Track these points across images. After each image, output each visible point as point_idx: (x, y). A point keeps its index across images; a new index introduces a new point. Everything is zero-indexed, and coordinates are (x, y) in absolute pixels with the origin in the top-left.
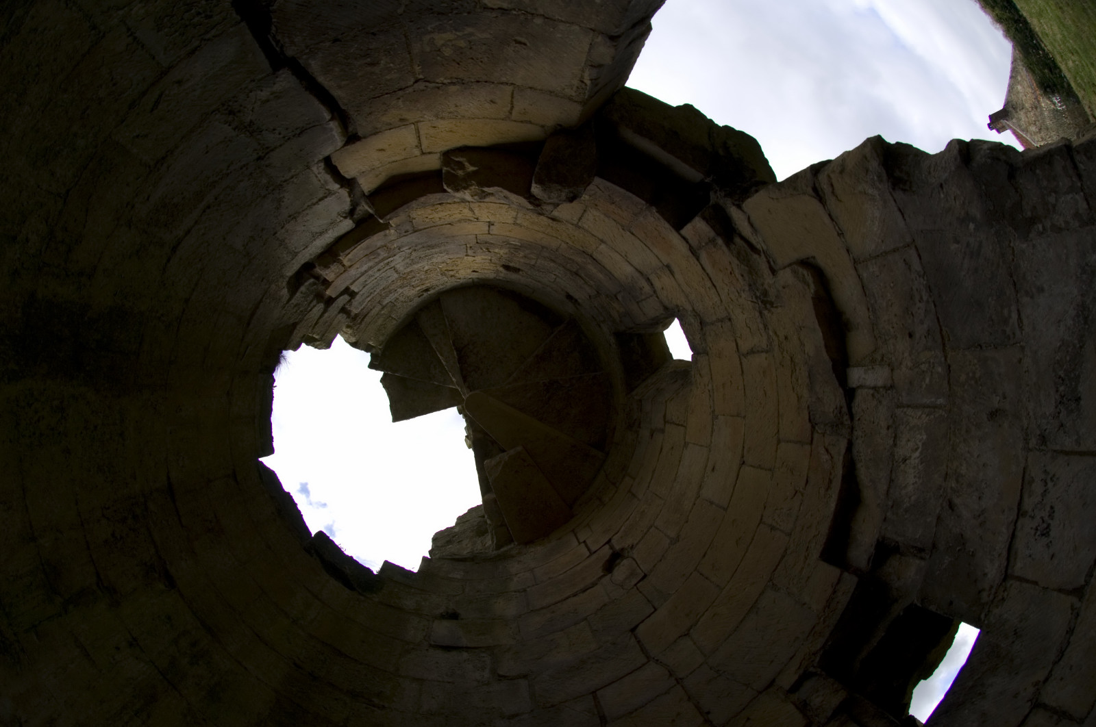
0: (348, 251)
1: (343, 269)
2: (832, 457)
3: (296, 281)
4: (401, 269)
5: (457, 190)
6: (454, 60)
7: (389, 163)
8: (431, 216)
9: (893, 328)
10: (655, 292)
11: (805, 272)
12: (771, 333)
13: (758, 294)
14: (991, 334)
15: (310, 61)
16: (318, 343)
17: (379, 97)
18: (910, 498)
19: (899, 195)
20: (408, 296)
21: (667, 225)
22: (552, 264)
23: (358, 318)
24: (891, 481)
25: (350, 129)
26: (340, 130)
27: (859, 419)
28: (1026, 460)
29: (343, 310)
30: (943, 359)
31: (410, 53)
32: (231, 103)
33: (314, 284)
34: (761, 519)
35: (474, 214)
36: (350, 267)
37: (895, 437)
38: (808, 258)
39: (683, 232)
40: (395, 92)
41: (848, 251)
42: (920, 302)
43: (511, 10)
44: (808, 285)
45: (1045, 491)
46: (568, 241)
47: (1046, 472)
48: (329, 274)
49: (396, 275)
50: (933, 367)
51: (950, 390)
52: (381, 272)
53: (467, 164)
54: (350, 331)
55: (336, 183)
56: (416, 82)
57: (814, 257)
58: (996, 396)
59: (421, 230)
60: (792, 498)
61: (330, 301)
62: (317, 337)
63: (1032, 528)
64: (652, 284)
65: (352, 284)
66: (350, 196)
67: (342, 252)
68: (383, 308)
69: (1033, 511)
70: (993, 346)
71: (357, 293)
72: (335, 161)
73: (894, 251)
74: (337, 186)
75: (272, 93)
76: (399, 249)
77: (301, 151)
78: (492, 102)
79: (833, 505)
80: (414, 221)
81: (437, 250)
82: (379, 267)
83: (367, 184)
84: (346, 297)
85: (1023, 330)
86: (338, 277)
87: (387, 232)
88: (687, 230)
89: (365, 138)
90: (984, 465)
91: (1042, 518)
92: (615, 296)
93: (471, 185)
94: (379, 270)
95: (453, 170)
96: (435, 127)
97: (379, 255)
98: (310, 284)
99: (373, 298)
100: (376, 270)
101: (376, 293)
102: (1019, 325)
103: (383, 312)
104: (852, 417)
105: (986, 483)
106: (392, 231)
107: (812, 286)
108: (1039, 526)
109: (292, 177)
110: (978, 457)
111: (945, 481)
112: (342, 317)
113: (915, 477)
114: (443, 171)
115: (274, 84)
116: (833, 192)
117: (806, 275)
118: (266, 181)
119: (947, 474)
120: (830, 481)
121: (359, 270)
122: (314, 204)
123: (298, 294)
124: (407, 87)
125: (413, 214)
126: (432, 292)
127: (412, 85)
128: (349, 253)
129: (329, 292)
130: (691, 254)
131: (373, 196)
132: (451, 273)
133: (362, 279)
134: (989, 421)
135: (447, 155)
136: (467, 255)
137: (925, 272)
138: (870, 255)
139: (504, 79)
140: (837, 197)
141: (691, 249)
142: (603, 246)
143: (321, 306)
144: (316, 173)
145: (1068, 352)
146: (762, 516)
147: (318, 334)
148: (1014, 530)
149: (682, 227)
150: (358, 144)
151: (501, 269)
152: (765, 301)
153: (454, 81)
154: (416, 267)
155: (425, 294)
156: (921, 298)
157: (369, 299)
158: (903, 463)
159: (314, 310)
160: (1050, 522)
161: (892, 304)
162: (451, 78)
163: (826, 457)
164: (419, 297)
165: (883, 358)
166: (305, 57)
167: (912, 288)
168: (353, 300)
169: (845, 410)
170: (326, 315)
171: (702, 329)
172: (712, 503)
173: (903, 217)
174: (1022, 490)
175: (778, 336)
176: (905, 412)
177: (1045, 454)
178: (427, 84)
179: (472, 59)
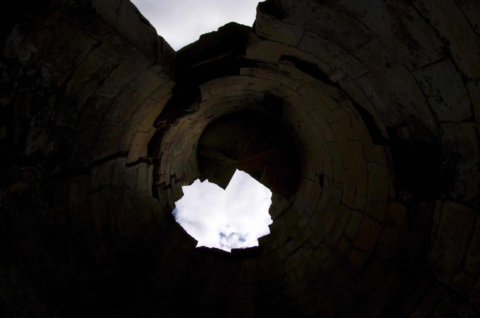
0: (160, 170)
1: (164, 175)
2: (351, 108)
3: (155, 194)
4: (179, 153)
5: (169, 130)
6: (125, 113)
7: (143, 144)
8: (170, 137)
9: (328, 58)
10: (255, 91)
11: (285, 61)
12: (298, 81)
13: (282, 73)
14: (361, 39)
15: (94, 160)
16: (179, 197)
17: (120, 140)
18: (384, 109)
19: (284, 20)
20: (191, 154)
21: (235, 76)
22: (220, 107)
23: (183, 178)
24: (374, 106)
25: (123, 152)
26: (121, 158)
27: (347, 91)
28: (413, 76)
29: (176, 182)
30: (354, 57)
31: (113, 126)
32: (90, 191)
33: (161, 188)
34: (348, 139)
35: (181, 123)
36: (165, 172)
37: (363, 91)
38: (282, 56)
39: (241, 74)
40: (122, 134)
41: (290, 46)
42: (328, 45)
43: (121, 91)
44: (290, 64)
45: (430, 84)
46: (215, 100)
47: (424, 77)
48: (162, 181)
49: (180, 156)
50: (353, 62)
51: (365, 66)
52: (175, 161)
53: (163, 122)
54: (185, 183)
55: (136, 165)
56: (124, 126)
57: (283, 54)
58: (383, 59)
59: (172, 142)
60: (351, 127)
61: (170, 185)
62: (177, 197)
63: (435, 101)
64: (252, 90)
65: (171, 174)
66: (143, 162)
67: (158, 172)
68: (187, 166)
69: (430, 94)
70: (366, 43)
71: (175, 174)
72: (129, 162)
73: (303, 36)
74: (137, 166)
75: (95, 176)
76: (172, 152)
77: (118, 173)
78: (148, 105)
79: (364, 123)
80: (168, 143)
81: (183, 138)
82: (173, 161)
83: (144, 155)
84: (173, 178)
85: (372, 30)
86: (165, 178)
87: (164, 153)
88: (241, 73)
89: (129, 149)
90: (399, 85)
91: (436, 95)
92: (246, 98)
93: (171, 125)
94: (174, 162)
95: (161, 127)
96: (143, 126)
97: (169, 160)
98: (160, 189)
99: (181, 168)
100: (173, 163)
101: (180, 166)
102: (369, 30)
103: (188, 167)
104: (344, 91)
105: (405, 92)
106: (165, 152)
107: (292, 64)
108: (437, 98)
109: (124, 179)
110: (395, 83)
111: (390, 97)
112: (178, 183)
113: (380, 101)
114: (159, 130)
115: (93, 174)
116: (266, 35)
117: (286, 62)
118: (119, 189)
119: (389, 95)
120: (357, 116)
121: (168, 169)
122: (137, 176)
123: (159, 196)
124: (123, 130)
125: (165, 142)
126: (196, 144)
127: (124, 128)
128: (161, 170)
129: (167, 184)
130: (250, 77)
131: (149, 154)
132: (196, 135)
133: (172, 169)
134: (388, 69)
135: (155, 125)
136: (193, 129)
137: (319, 35)
138: (298, 43)
139: (143, 100)
140: (268, 35)
141: (249, 76)
142: (226, 94)
143: (169, 189)
144: (128, 171)
145: (397, 27)
146: (348, 138)
147: (177, 196)
148: (429, 104)
149: (240, 74)
150: (129, 153)
151: (208, 119)
152: (285, 74)
153: (132, 115)
154: (183, 147)
155: (195, 147)
156: (327, 43)
157: (180, 170)
158: (372, 98)
159: (169, 192)
160: (440, 95)
161: (320, 51)
162: (131, 115)
163: (349, 109)
164: (194, 150)
165: (335, 68)
166: (91, 161)
167: (321, 43)
168: (176, 177)
169: (340, 91)
170: (173, 189)
171: (279, 91)
172: (332, 142)
173: (294, 25)
174: (420, 87)
175: (300, 80)
176: (358, 81)
177: (419, 70)
178: (127, 123)
179: (129, 107)
